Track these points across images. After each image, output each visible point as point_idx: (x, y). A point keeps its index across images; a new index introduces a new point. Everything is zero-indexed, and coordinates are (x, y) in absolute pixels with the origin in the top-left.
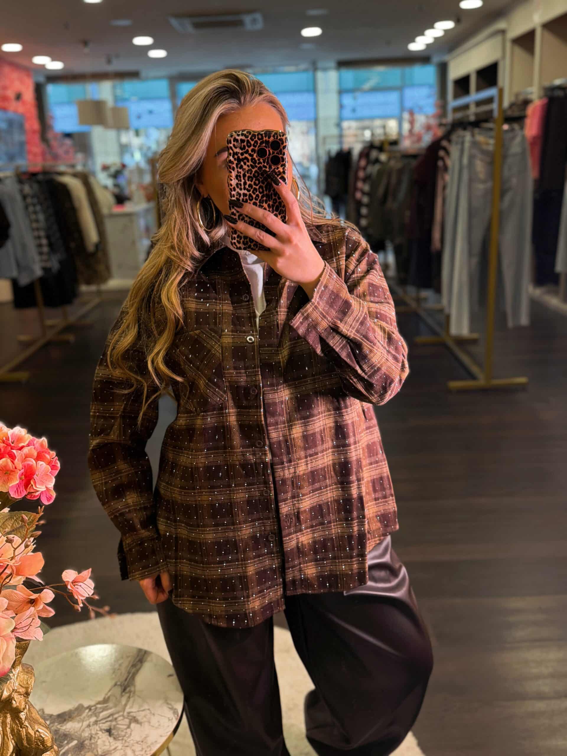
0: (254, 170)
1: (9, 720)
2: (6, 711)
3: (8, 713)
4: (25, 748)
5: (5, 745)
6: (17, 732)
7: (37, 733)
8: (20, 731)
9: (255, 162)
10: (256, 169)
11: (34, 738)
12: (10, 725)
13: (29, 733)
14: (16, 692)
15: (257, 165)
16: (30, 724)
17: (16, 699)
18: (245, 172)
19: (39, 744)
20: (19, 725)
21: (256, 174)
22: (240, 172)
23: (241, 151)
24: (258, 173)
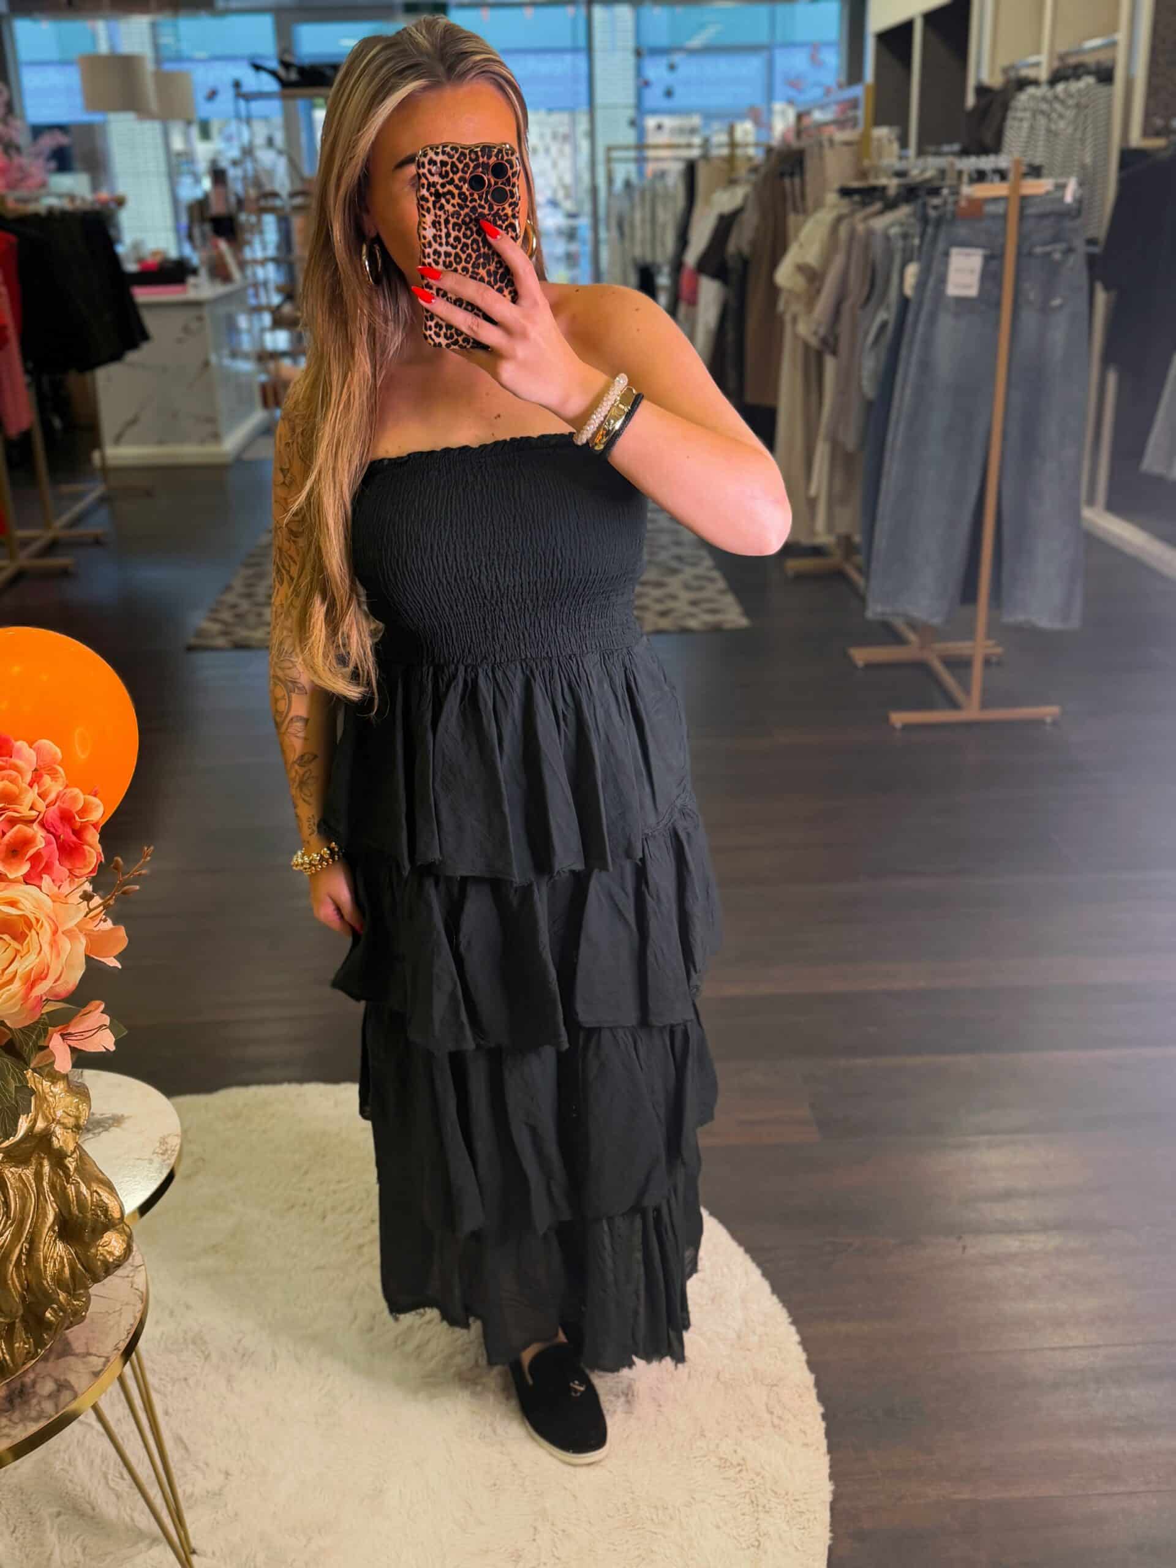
0: (462, 213)
1: (47, 1169)
2: (43, 1155)
3: (44, 1158)
4: (75, 1218)
5: (40, 1211)
6: (61, 1189)
7: (95, 1194)
8: (65, 1188)
9: (465, 199)
10: (467, 210)
11: (89, 1202)
12: (49, 1180)
13: (81, 1192)
14: (59, 1122)
15: (468, 203)
16: (80, 1178)
17: (59, 1137)
18: (448, 216)
19: (99, 1213)
20: (64, 1178)
21: (467, 220)
22: (440, 216)
23: (441, 181)
24: (471, 220)
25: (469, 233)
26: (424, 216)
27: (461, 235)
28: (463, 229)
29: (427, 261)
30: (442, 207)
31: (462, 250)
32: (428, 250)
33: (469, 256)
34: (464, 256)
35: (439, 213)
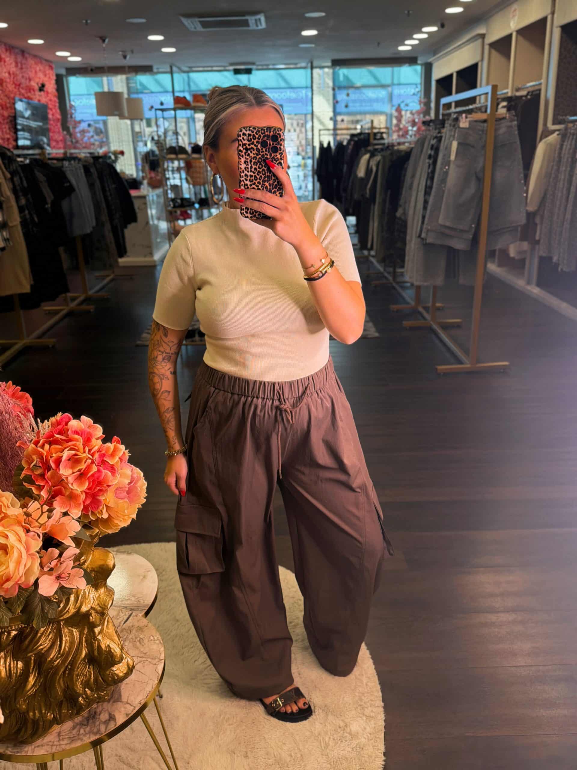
0: (258, 157)
9: (259, 151)
10: (260, 156)
15: (260, 153)
18: (252, 159)
20: (93, 637)
21: (260, 160)
22: (248, 159)
23: (248, 143)
24: (261, 159)
25: (261, 166)
26: (241, 159)
27: (257, 167)
28: (258, 165)
29: (242, 179)
30: (249, 155)
31: (257, 174)
32: (242, 174)
33: (261, 177)
34: (258, 177)
35: (247, 157)
